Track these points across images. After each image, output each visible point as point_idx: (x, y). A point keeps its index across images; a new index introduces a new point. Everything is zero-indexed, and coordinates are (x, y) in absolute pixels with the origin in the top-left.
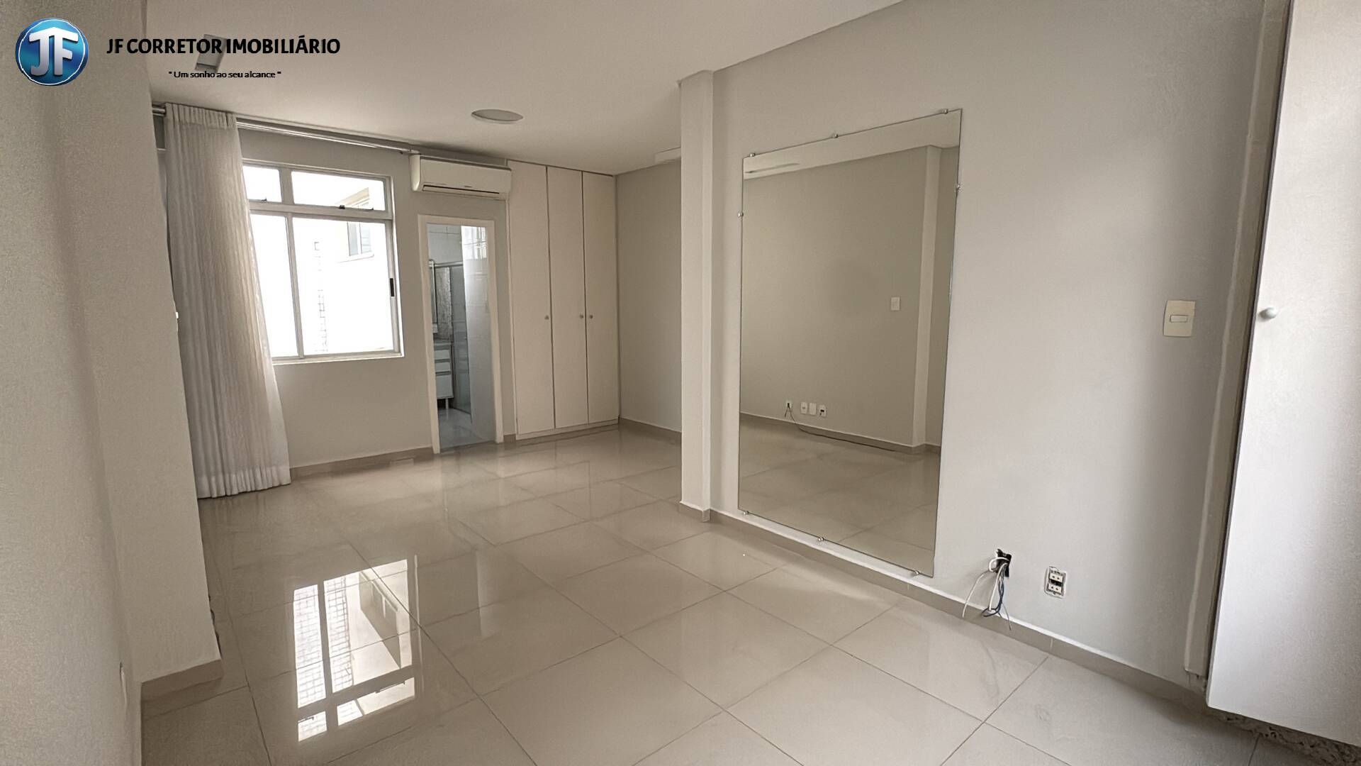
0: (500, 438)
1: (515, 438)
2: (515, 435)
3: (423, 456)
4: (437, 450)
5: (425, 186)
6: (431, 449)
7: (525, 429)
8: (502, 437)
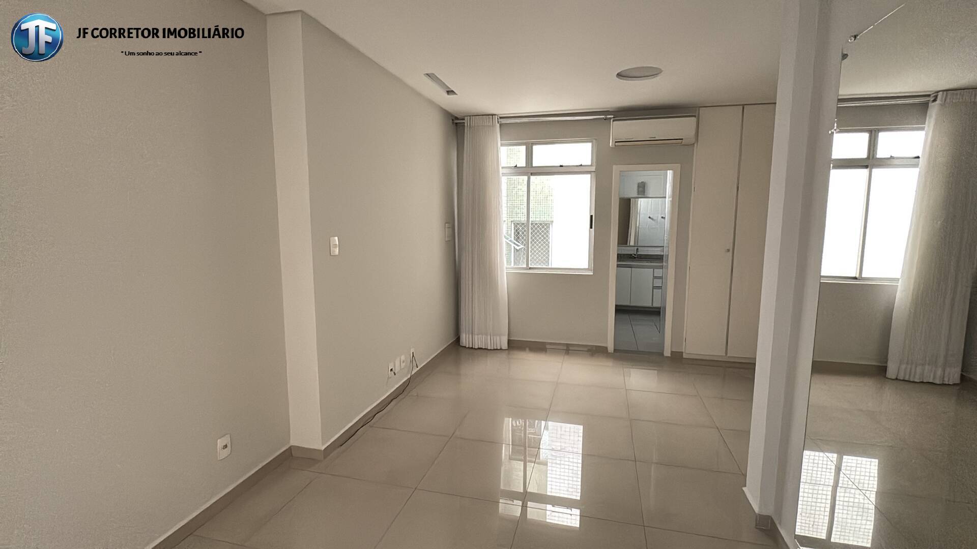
0: (667, 353)
1: (682, 355)
2: (682, 352)
3: (596, 351)
4: (611, 348)
5: (616, 142)
6: (606, 348)
7: (691, 349)
8: (670, 352)
